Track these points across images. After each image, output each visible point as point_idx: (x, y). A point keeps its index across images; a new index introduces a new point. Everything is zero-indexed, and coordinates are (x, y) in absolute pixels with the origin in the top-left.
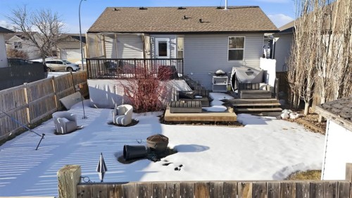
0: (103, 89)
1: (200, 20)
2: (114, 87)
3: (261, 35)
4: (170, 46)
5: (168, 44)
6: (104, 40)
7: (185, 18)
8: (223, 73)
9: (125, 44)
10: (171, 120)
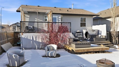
0: (29, 38)
1: (68, 10)
2: (36, 37)
3: (92, 17)
4: (58, 19)
5: (57, 19)
6: (25, 16)
7: (60, 10)
8: (80, 32)
9: (36, 19)
10: (78, 52)
